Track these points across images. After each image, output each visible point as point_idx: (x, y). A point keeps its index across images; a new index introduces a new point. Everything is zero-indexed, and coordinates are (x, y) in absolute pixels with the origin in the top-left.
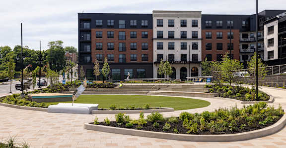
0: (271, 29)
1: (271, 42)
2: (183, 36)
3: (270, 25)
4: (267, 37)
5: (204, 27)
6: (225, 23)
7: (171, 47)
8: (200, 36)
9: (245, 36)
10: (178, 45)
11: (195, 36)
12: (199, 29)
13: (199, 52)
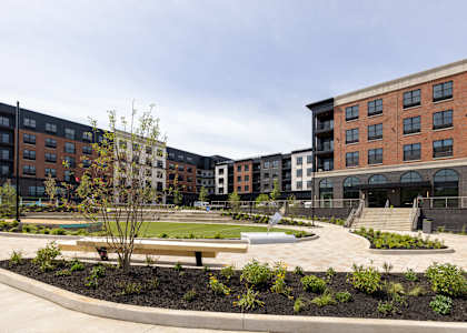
0: (221, 171)
1: (221, 181)
2: (149, 163)
3: (221, 167)
4: (218, 176)
5: (169, 158)
6: (185, 158)
7: (136, 171)
8: (164, 166)
9: (199, 173)
10: (142, 170)
11: (160, 165)
12: (163, 160)
13: (163, 181)
